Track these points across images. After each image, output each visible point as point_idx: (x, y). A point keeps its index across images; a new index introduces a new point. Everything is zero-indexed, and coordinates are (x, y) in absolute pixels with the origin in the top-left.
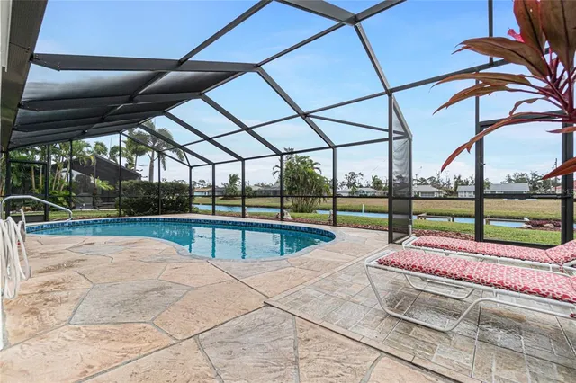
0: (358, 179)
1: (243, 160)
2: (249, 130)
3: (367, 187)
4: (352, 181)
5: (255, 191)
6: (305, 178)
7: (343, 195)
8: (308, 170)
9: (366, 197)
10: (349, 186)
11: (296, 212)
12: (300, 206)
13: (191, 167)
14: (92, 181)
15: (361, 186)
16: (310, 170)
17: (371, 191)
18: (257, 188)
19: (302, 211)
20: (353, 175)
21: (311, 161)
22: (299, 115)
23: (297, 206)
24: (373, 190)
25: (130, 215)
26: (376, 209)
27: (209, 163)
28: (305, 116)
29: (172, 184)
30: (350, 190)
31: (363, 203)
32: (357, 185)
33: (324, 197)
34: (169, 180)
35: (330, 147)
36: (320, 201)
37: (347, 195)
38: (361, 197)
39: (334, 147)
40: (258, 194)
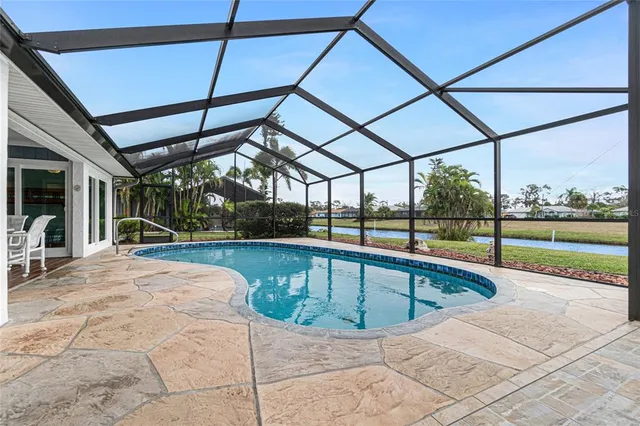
0: (542, 194)
1: (361, 172)
2: (360, 128)
3: (559, 204)
4: (532, 197)
5: (394, 212)
6: (457, 194)
7: (518, 216)
8: (461, 183)
9: (556, 219)
10: (527, 203)
11: (443, 238)
12: (449, 232)
13: (307, 185)
14: (212, 203)
15: (547, 204)
16: (464, 184)
17: (565, 211)
18: (396, 209)
19: (453, 238)
20: (534, 189)
21: (465, 171)
22: (431, 91)
23: (445, 231)
24: (568, 209)
25: (247, 238)
26: (576, 236)
27: (325, 179)
28: (441, 91)
29: (288, 204)
30: (529, 209)
31: (553, 228)
32: (540, 202)
33: (486, 219)
34: (285, 201)
35: (489, 140)
36: (479, 224)
37: (523, 216)
38: (547, 219)
39: (495, 139)
40: (398, 215)
